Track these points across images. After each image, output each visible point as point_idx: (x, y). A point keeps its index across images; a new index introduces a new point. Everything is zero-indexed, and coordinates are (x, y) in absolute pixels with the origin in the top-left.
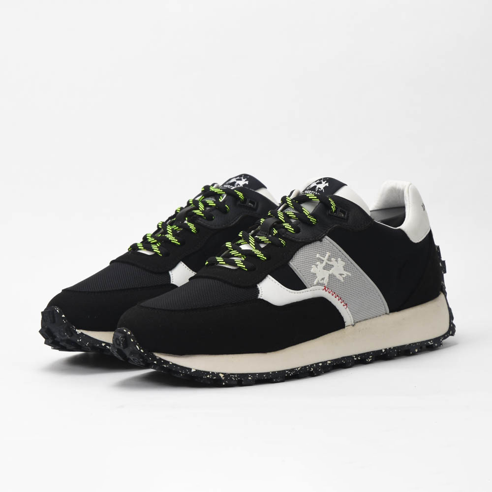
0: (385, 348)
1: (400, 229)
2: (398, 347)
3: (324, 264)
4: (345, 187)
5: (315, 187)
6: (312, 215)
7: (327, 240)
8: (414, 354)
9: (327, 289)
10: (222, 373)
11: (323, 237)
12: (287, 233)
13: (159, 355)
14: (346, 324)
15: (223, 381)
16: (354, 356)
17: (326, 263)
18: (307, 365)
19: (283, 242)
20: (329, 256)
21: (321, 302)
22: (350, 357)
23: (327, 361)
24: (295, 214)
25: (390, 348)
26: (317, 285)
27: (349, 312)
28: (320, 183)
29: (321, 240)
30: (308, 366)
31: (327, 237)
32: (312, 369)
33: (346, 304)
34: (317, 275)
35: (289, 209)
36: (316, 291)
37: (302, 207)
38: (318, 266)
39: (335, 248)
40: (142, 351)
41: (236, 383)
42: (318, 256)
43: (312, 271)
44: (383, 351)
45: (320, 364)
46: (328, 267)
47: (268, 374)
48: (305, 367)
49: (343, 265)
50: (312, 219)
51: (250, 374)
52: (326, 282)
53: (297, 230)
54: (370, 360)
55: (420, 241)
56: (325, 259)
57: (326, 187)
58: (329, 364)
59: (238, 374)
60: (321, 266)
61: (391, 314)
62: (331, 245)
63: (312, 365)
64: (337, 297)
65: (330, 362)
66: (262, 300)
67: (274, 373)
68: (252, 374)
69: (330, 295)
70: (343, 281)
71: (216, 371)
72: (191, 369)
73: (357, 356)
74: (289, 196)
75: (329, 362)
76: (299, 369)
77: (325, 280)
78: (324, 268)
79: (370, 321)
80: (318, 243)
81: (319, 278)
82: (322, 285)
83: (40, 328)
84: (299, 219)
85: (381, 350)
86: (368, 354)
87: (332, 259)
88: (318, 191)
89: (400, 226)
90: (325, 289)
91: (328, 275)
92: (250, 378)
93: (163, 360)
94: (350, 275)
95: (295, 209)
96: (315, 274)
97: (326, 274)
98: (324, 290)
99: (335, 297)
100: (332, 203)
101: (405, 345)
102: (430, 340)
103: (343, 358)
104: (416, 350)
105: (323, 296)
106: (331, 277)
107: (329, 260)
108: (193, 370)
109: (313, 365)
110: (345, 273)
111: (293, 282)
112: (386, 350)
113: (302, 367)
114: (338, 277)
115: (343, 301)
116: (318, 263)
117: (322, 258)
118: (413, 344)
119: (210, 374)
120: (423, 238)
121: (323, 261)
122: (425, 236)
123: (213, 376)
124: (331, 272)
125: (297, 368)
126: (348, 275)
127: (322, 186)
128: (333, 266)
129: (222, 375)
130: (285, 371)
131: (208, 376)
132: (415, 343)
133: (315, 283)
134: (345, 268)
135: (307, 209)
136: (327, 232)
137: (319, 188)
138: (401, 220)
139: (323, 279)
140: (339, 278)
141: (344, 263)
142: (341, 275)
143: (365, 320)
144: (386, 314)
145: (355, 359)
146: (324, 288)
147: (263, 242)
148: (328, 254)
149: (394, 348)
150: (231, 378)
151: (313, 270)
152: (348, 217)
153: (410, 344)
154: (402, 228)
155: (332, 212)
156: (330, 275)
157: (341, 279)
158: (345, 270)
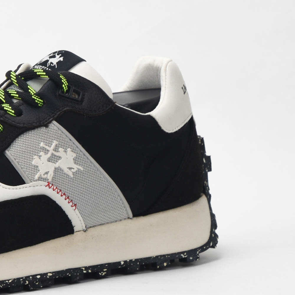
0: (125, 259)
1: (149, 116)
2: (141, 259)
3: (49, 155)
4: (83, 63)
5: (47, 61)
6: (38, 94)
7: (55, 126)
8: (162, 269)
9: (51, 185)
11: (50, 122)
12: (8, 116)
14: (76, 229)
16: (84, 269)
17: (52, 154)
18: (21, 276)
20: (56, 146)
22: (79, 269)
23: (47, 273)
24: (18, 93)
25: (131, 261)
26: (39, 180)
27: (79, 214)
28: (54, 57)
29: (46, 126)
30: (22, 278)
31: (54, 122)
32: (27, 282)
33: (75, 205)
34: (40, 168)
35: (12, 87)
36: (36, 187)
37: (28, 85)
38: (42, 158)
39: (64, 136)
42: (42, 144)
43: (34, 163)
44: (122, 263)
45: (38, 277)
46: (53, 159)
48: (18, 279)
49: (73, 157)
50: (38, 100)
52: (50, 177)
53: (18, 113)
54: (104, 274)
55: (175, 131)
56: (51, 149)
57: (60, 62)
58: (50, 276)
60: (45, 157)
61: (135, 218)
62: (60, 132)
63: (27, 278)
64: (64, 196)
65: (51, 274)
69: (55, 192)
70: (72, 176)
73: (87, 268)
74: (15, 71)
75: (49, 274)
76: (10, 281)
77: (49, 174)
78: (49, 160)
79: (107, 226)
80: (43, 129)
81: (42, 172)
82: (45, 180)
84: (22, 100)
85: (120, 263)
86: (101, 267)
87: (60, 149)
88: (50, 67)
89: (150, 111)
90: (49, 185)
91: (53, 169)
94: (82, 169)
95: (20, 87)
96: (37, 167)
97: (51, 167)
98: (48, 187)
99: (61, 196)
100: (64, 80)
101: (151, 257)
102: (183, 253)
103: (69, 270)
104: (165, 264)
105: (45, 194)
106: (57, 170)
107: (56, 149)
109: (29, 277)
110: (76, 167)
112: (125, 262)
113: (15, 279)
114: (66, 171)
115: (72, 201)
116: (42, 153)
117: (47, 147)
118: (161, 256)
120: (179, 128)
121: (48, 151)
122: (182, 125)
124: (57, 165)
125: (8, 280)
126: (79, 169)
127: (55, 61)
128: (60, 157)
132: (164, 256)
133: (36, 177)
134: (76, 161)
135: (34, 87)
136: (55, 117)
137: (51, 63)
138: (153, 104)
139: (47, 173)
140: (67, 173)
141: (74, 155)
142: (70, 169)
143: (101, 225)
144: (129, 218)
145: (85, 272)
146: (47, 184)
148: (55, 143)
149: (137, 260)
151: (35, 161)
152: (83, 98)
153: (157, 257)
154: (153, 113)
155: (63, 92)
156: (55, 169)
157: (70, 173)
158: (75, 163)
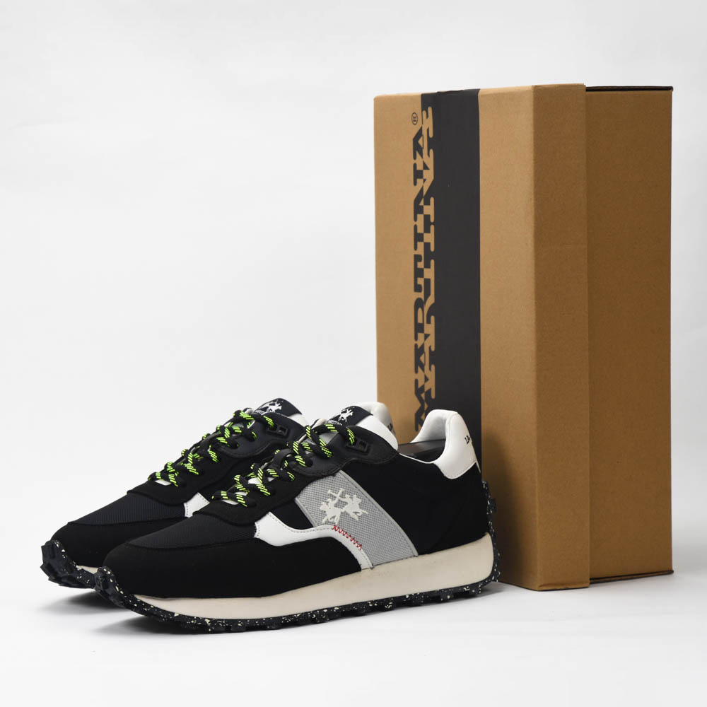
0: (410, 593)
1: (433, 464)
2: (425, 593)
3: (336, 501)
4: (370, 417)
5: (339, 416)
6: (328, 447)
7: (342, 475)
8: (446, 601)
9: (337, 528)
10: (208, 619)
11: (338, 471)
12: (299, 466)
13: (139, 598)
14: (362, 567)
15: (208, 627)
16: (370, 602)
17: (339, 500)
18: (308, 611)
19: (291, 476)
20: (343, 492)
21: (329, 543)
22: (365, 603)
23: (334, 608)
24: (310, 445)
25: (416, 594)
26: (326, 524)
27: (365, 554)
28: (345, 412)
29: (334, 475)
30: (310, 612)
31: (341, 471)
32: (314, 616)
33: (361, 545)
34: (327, 513)
35: (307, 440)
36: (324, 531)
37: (320, 438)
38: (329, 504)
39: (350, 484)
40: (122, 592)
41: (224, 629)
42: (329, 492)
43: (321, 508)
44: (407, 597)
45: (325, 611)
46: (340, 504)
47: (261, 620)
48: (306, 613)
49: (359, 503)
50: (327, 452)
51: (240, 620)
52: (336, 521)
53: (309, 463)
54: (389, 607)
55: (457, 477)
56: (338, 496)
57: (350, 416)
58: (337, 610)
59: (226, 620)
60: (332, 503)
61: (421, 557)
62: (346, 480)
63: (314, 612)
64: (350, 538)
66: (259, 541)
67: (268, 619)
68: (242, 620)
69: (341, 535)
70: (358, 519)
71: (201, 615)
72: (174, 614)
73: (373, 602)
74: (311, 427)
75: (336, 608)
77: (336, 518)
78: (336, 506)
79: (393, 563)
80: (331, 478)
81: (329, 516)
83: (41, 563)
84: (314, 452)
85: (405, 596)
86: (388, 600)
87: (346, 496)
88: (341, 421)
89: (434, 460)
90: (335, 528)
91: (340, 513)
92: (240, 625)
93: (144, 603)
94: (367, 513)
95: (314, 440)
96: (325, 512)
97: (337, 512)
98: (334, 530)
99: (347, 537)
100: (351, 434)
101: (435, 591)
102: (466, 586)
103: (355, 604)
104: (449, 597)
105: (331, 536)
106: (344, 515)
107: (342, 496)
108: (176, 615)
109: (316, 611)
110: (361, 511)
111: (297, 520)
112: (410, 595)
113: (302, 613)
114: (352, 515)
115: (357, 542)
116: (329, 500)
117: (334, 494)
118: (444, 590)
119: (194, 620)
120: (461, 474)
121: (335, 497)
122: (464, 472)
123: (198, 621)
124: (343, 510)
125: (297, 615)
126: (364, 513)
127: (345, 416)
128: (346, 503)
129: (208, 621)
130: (281, 617)
131: (192, 622)
132: (447, 589)
133: (324, 521)
134: (361, 506)
135: (325, 440)
136: (343, 466)
137: (342, 418)
138: (438, 452)
139: (334, 517)
140: (353, 517)
141: (360, 501)
142: (356, 513)
143: (387, 563)
144: (414, 556)
145: (370, 605)
146: (333, 527)
147: (271, 476)
148: (342, 490)
149: (421, 594)
150: (218, 624)
151: (323, 507)
152: (368, 452)
153: (441, 590)
154: (436, 462)
155: (350, 444)
156: (342, 513)
157: (356, 517)
158: (361, 508)
